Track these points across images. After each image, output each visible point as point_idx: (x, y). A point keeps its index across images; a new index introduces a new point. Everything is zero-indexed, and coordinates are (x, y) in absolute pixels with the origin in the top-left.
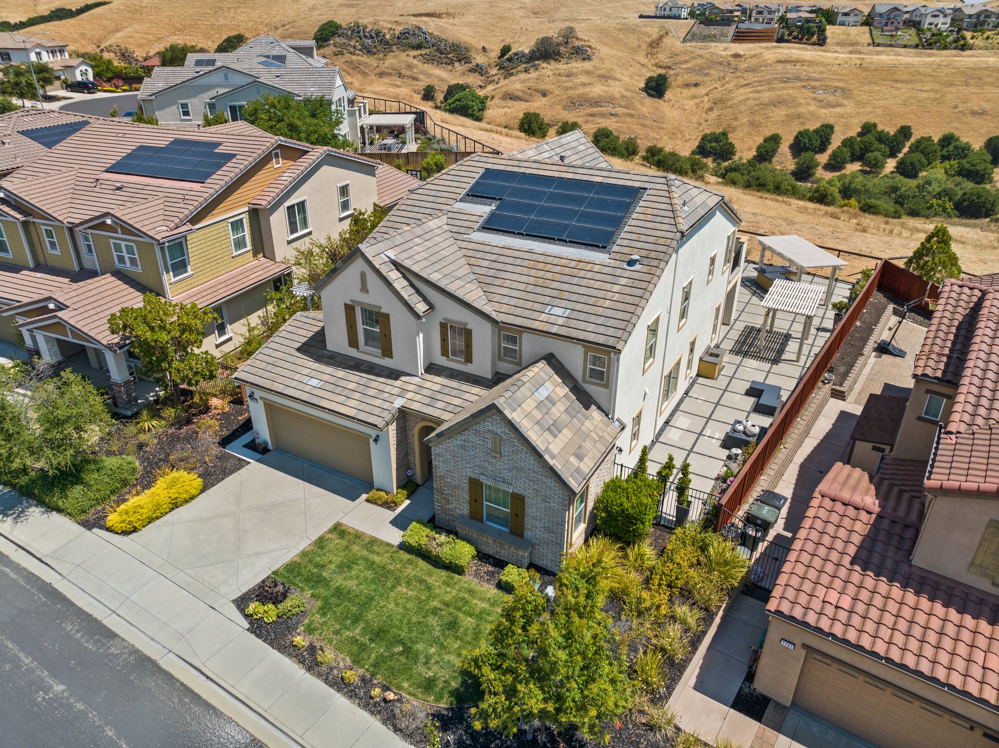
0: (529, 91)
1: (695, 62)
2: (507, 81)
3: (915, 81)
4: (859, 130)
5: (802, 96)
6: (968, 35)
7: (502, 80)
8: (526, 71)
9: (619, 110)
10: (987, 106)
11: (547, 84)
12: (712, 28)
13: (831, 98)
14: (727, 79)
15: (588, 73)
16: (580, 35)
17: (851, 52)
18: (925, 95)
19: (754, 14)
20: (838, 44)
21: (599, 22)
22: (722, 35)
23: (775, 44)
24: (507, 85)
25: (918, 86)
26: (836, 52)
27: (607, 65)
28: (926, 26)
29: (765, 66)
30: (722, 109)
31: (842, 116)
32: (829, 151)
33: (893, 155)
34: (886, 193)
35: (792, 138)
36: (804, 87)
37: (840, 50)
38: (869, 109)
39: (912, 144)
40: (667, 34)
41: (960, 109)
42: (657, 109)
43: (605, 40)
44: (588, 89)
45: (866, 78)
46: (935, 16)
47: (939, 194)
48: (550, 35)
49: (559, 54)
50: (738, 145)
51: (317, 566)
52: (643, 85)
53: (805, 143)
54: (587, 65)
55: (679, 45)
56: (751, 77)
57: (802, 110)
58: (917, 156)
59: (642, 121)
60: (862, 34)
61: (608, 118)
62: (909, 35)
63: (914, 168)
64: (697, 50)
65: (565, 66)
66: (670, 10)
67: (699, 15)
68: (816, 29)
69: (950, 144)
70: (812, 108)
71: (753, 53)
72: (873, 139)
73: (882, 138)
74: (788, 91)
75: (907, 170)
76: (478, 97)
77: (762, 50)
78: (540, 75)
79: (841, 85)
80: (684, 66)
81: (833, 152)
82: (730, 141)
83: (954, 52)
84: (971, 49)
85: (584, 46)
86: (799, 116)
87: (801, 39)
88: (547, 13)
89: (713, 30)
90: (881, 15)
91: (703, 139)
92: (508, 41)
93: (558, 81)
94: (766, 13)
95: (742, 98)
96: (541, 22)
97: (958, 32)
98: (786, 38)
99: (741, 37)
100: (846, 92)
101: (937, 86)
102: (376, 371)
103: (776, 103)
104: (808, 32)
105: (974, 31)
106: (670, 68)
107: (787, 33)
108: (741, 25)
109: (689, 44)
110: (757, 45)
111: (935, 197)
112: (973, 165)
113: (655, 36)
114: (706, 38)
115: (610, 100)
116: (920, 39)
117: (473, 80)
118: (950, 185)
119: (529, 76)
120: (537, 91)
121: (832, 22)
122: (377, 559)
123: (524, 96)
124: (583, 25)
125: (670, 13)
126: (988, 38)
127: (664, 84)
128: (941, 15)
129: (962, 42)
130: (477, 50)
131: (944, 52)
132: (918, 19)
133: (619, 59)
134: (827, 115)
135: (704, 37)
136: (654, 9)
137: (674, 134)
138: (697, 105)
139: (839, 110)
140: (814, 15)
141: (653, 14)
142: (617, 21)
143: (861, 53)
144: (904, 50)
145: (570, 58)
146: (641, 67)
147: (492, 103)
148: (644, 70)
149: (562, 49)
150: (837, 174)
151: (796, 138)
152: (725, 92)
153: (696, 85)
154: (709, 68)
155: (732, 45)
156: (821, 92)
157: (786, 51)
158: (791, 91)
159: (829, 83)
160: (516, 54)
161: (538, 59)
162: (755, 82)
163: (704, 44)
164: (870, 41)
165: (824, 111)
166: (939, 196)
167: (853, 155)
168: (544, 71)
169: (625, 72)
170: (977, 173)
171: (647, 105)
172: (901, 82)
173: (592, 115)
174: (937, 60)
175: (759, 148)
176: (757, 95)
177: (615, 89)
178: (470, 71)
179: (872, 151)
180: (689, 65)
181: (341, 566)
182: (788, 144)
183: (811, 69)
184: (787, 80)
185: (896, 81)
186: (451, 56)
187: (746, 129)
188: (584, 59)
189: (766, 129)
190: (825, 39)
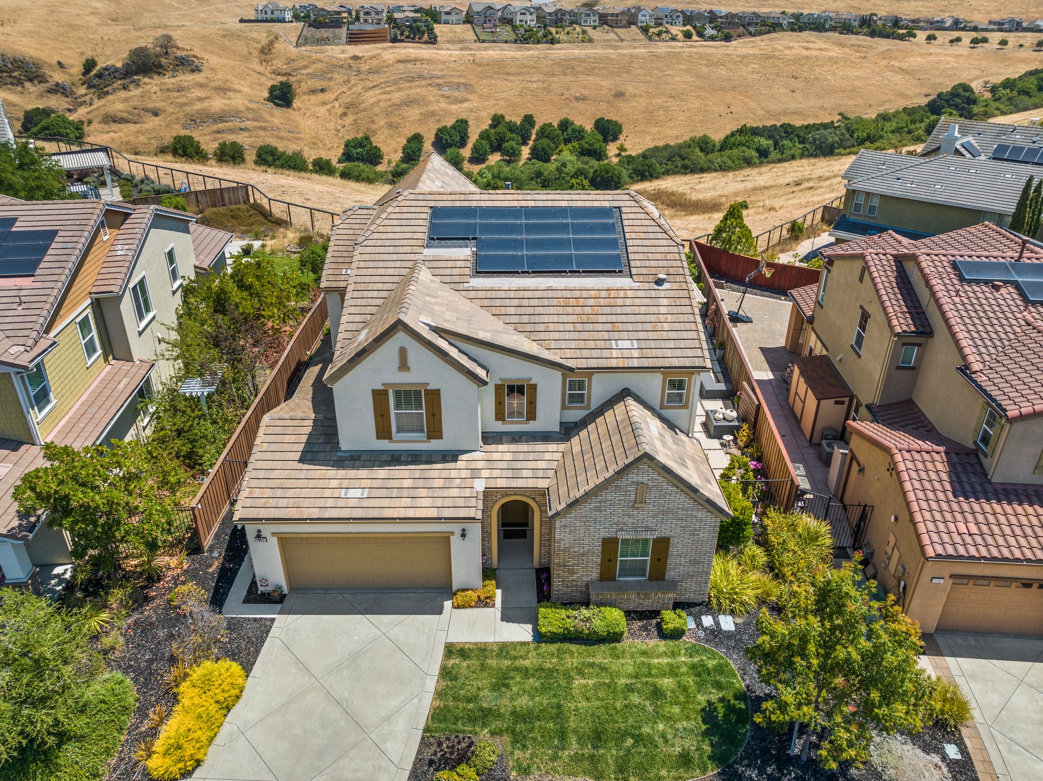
0: (136, 111)
1: (314, 66)
2: (103, 102)
3: (523, 73)
4: (490, 122)
5: (431, 93)
6: (553, 30)
7: (96, 100)
8: (125, 88)
9: (248, 124)
10: (586, 92)
11: (155, 101)
12: (323, 30)
13: (456, 94)
14: (352, 82)
15: (201, 86)
16: (180, 44)
17: (462, 49)
18: (535, 85)
19: (361, 15)
20: (448, 42)
21: (196, 28)
22: (335, 37)
23: (390, 44)
24: (104, 106)
25: (527, 78)
26: (448, 49)
27: (220, 75)
28: (518, 23)
29: (387, 67)
30: (357, 113)
31: (471, 110)
32: (470, 145)
33: (525, 143)
34: (532, 179)
35: (433, 136)
36: (430, 85)
37: (451, 48)
38: (492, 102)
39: (538, 131)
40: (277, 38)
41: (566, 96)
42: (289, 119)
43: (210, 48)
44: (206, 104)
45: (482, 73)
46: (523, 14)
47: (576, 174)
48: (143, 45)
49: (160, 66)
50: (384, 149)
51: (469, 700)
52: (267, 95)
53: (446, 140)
54: (198, 77)
55: (294, 51)
56: (376, 79)
57: (434, 107)
58: (545, 142)
59: (277, 133)
60: (466, 32)
61: (238, 134)
62: (505, 32)
63: (545, 153)
64: (314, 55)
65: (172, 80)
66: (272, 13)
67: (304, 17)
68: (425, 28)
69: (567, 128)
70: (443, 105)
71: (371, 54)
72: (505, 129)
73: (511, 127)
74: (416, 91)
75: (540, 155)
76: (71, 123)
77: (379, 51)
78: (144, 92)
79: (462, 80)
80: (304, 72)
81: (474, 145)
82: (374, 144)
83: (546, 45)
84: (559, 43)
85: (188, 56)
86: (433, 114)
87: (413, 38)
88: (129, 19)
89: (325, 33)
90: (478, 13)
91: (346, 145)
92: (89, 54)
93: (169, 98)
94: (373, 14)
95: (374, 100)
96: (125, 31)
97: (545, 27)
98: (399, 37)
99: (355, 38)
100: (468, 87)
101: (542, 77)
102: (424, 459)
103: (409, 102)
104: (419, 31)
105: (557, 27)
106: (290, 75)
107: (399, 33)
108: (351, 27)
109: (303, 48)
110: (372, 46)
111: (572, 177)
112: (591, 145)
113: (264, 42)
114: (319, 41)
115: (236, 114)
116: (517, 34)
117: (56, 102)
118: (580, 165)
119: (131, 94)
120: (146, 110)
121: (438, 22)
122: (527, 663)
123: (131, 117)
124: (179, 32)
125: (273, 16)
126: (568, 33)
127: (289, 92)
128: (528, 13)
129: (550, 37)
130: (50, 65)
131: (539, 46)
132: (510, 17)
133: (233, 67)
134: (459, 111)
135: (318, 40)
136: (254, 13)
137: (314, 144)
138: (329, 111)
139: (466, 105)
140: (419, 15)
141: (254, 18)
142: (218, 27)
143: (470, 49)
144: (505, 45)
145: (174, 70)
146: (259, 76)
147: (92, 128)
148: (263, 79)
149: (164, 61)
150: (484, 166)
151: (437, 135)
152: (354, 96)
153: (322, 91)
154: (331, 72)
155: (348, 47)
156: (446, 88)
157: (403, 51)
158: (419, 90)
159: (451, 80)
160: (106, 69)
161: (137, 74)
162: (381, 83)
163: (319, 47)
164: (476, 38)
165: (454, 107)
166: (575, 175)
167: (491, 147)
168: (148, 87)
169: (242, 82)
170: (595, 151)
171: (277, 116)
172: (513, 74)
173: (219, 132)
174: (536, 53)
175: (404, 149)
176: (388, 96)
177: (238, 102)
178: (49, 92)
179: (507, 141)
180: (310, 70)
181: (495, 688)
182: (430, 142)
183: (432, 67)
184: (411, 80)
185: (508, 74)
186: (16, 74)
187: (387, 132)
188: (193, 71)
189: (405, 129)
190: (435, 37)
